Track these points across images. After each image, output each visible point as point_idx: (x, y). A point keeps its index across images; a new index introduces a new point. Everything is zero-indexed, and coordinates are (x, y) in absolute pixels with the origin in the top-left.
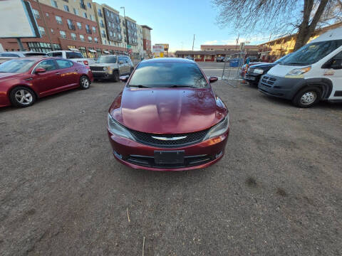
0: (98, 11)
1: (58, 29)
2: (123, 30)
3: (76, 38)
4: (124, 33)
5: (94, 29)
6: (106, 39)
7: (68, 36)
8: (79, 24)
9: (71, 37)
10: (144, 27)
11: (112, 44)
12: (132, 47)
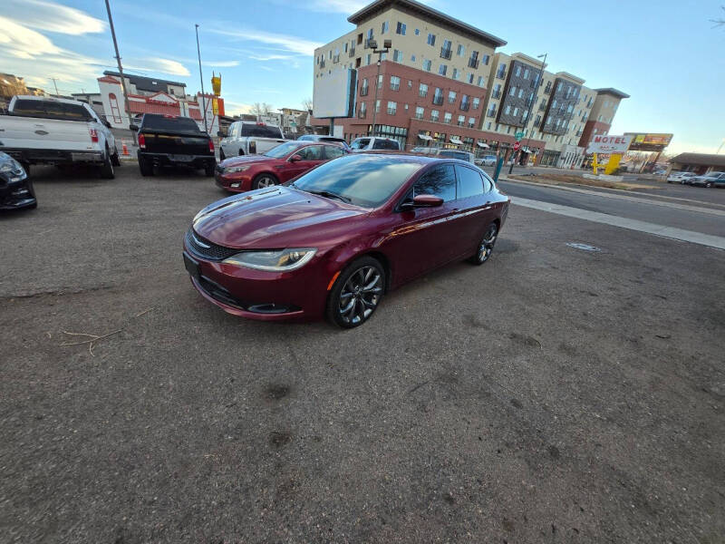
0: (499, 67)
1: (416, 105)
2: (540, 102)
3: (437, 120)
4: (541, 108)
5: (476, 101)
6: (493, 120)
7: (427, 114)
8: (452, 95)
9: (431, 118)
10: (602, 92)
11: (502, 130)
12: (548, 138)
